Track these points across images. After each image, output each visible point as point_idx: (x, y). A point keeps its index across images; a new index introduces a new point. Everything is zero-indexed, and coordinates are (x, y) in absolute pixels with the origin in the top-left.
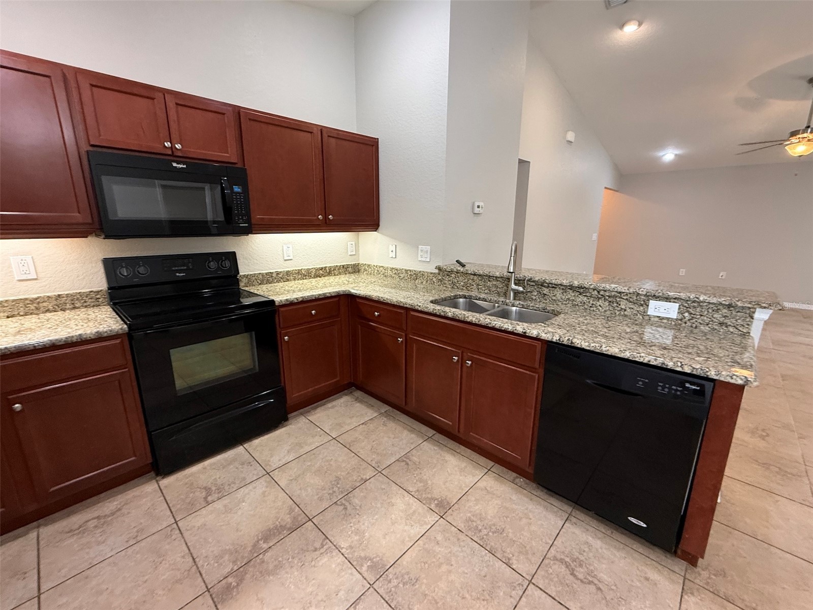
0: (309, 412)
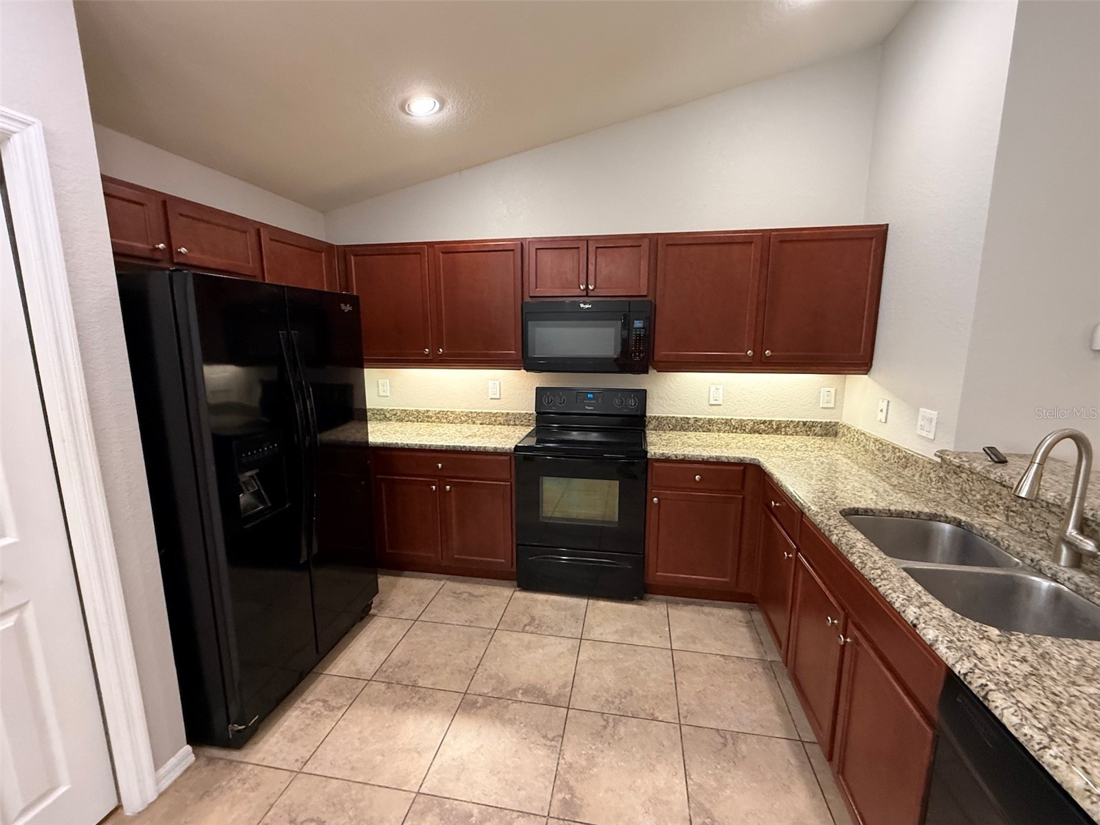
0: (677, 603)
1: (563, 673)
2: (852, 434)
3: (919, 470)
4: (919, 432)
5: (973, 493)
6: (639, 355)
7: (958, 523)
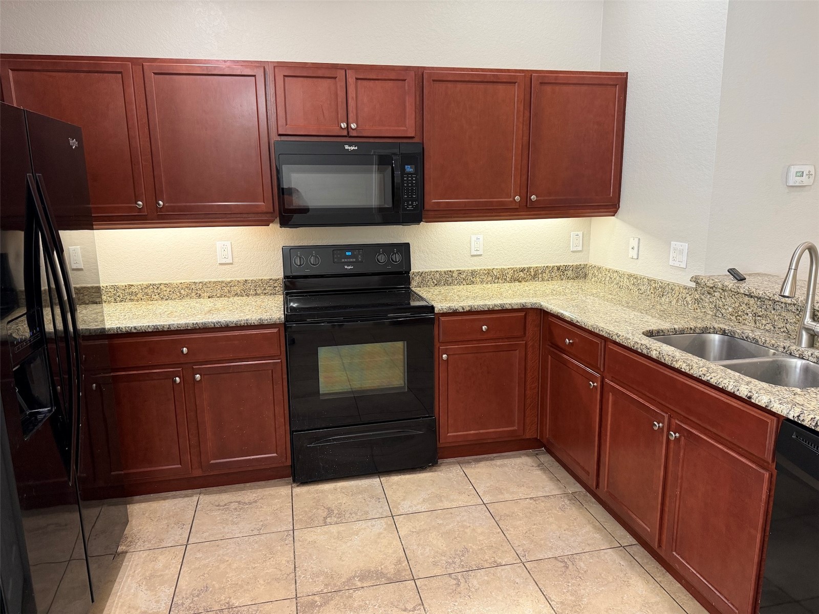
0: (469, 463)
1: (391, 551)
2: (603, 274)
3: (675, 296)
4: (671, 263)
5: (726, 307)
6: (412, 204)
7: (724, 333)
